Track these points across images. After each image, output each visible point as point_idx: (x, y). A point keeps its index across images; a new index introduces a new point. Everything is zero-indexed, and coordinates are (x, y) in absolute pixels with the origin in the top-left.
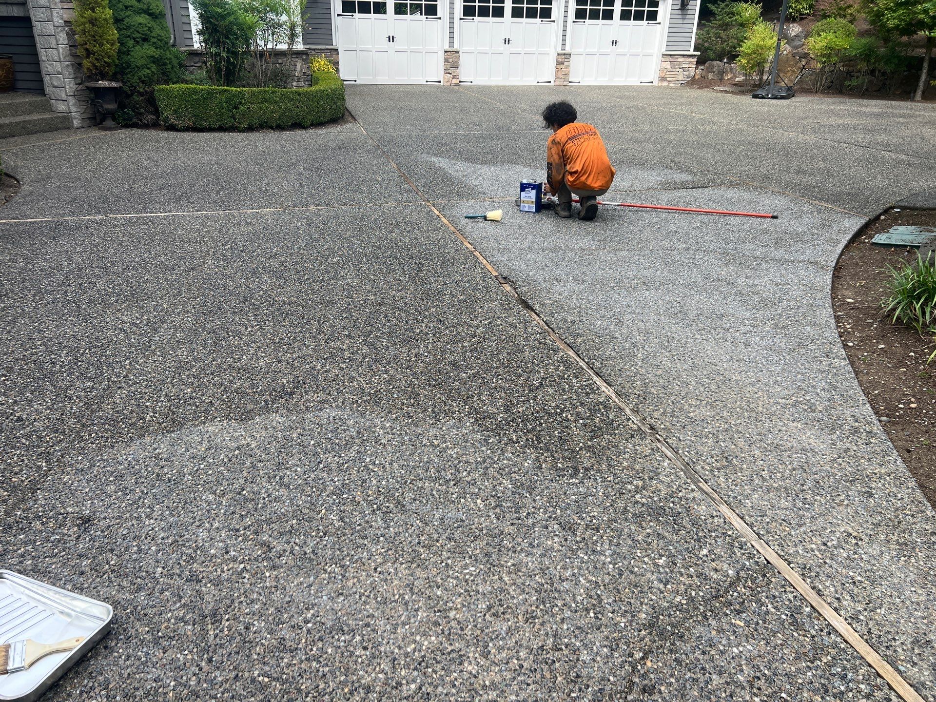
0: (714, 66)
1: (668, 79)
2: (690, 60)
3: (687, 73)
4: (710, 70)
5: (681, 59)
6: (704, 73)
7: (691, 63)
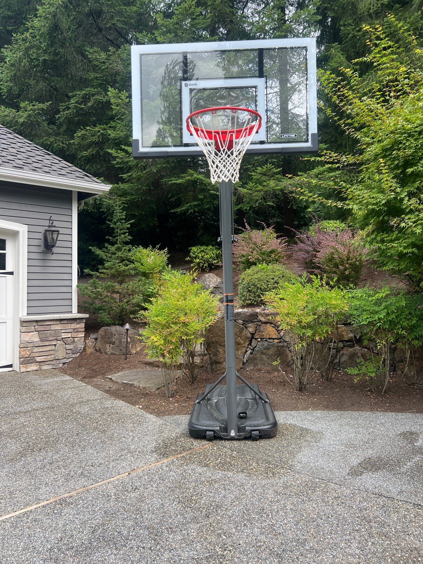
0: (112, 335)
1: (38, 359)
2: (74, 326)
3: (71, 347)
4: (108, 339)
5: (58, 327)
6: (99, 345)
7: (76, 331)
